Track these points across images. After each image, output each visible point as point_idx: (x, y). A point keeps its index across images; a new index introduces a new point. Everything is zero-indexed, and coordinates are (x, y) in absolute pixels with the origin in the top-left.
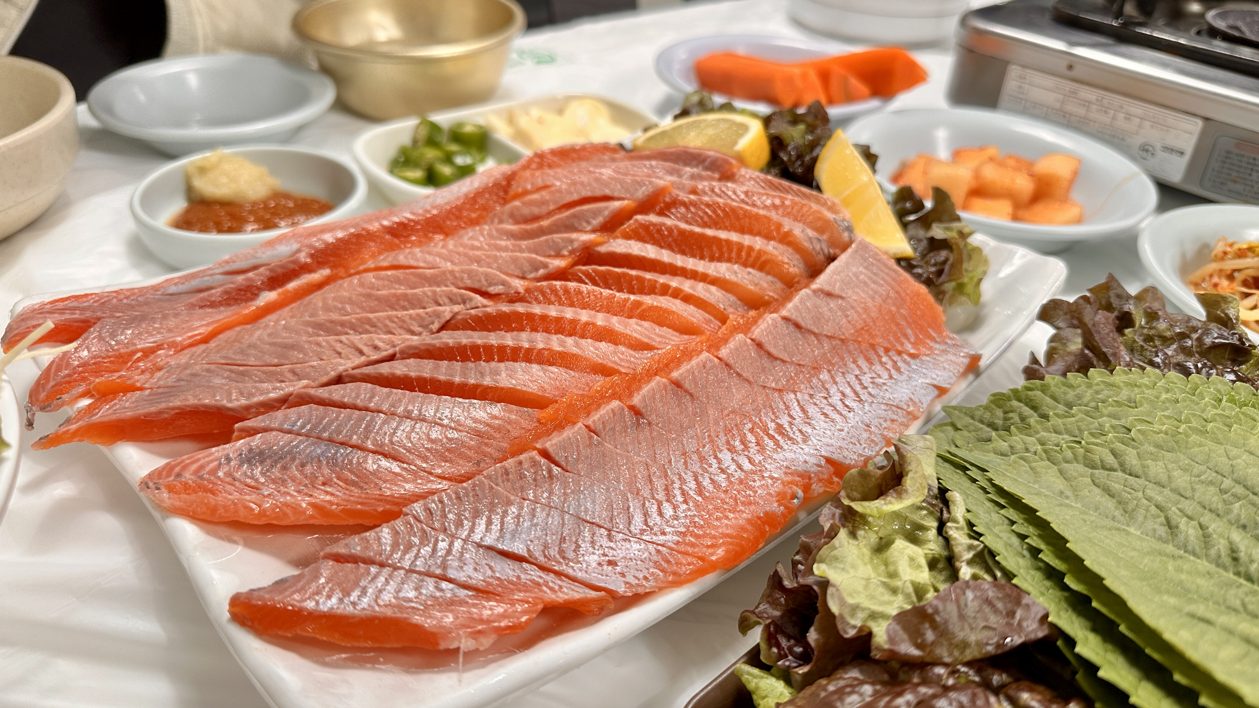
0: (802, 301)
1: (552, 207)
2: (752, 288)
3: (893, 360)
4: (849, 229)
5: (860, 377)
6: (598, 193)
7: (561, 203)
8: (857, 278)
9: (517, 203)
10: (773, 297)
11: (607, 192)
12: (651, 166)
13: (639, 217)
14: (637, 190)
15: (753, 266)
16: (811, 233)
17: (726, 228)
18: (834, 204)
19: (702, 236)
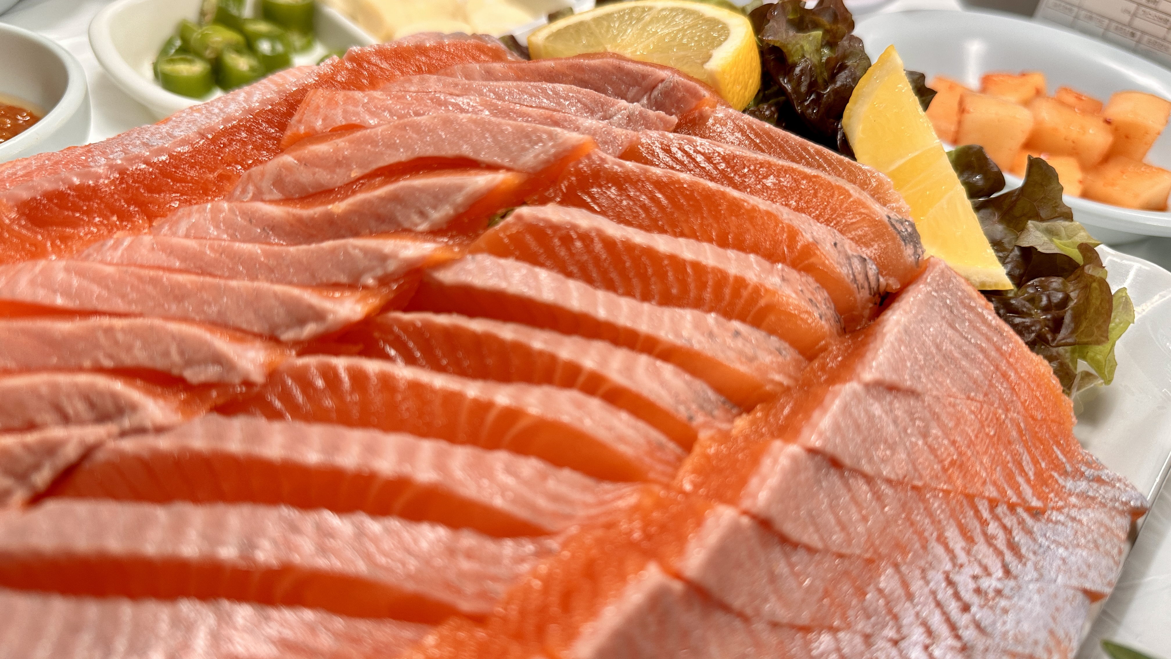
0: (845, 409)
1: (355, 174)
2: (743, 368)
3: (1004, 527)
4: (913, 238)
5: (956, 578)
6: (448, 151)
7: (374, 166)
8: (938, 347)
9: (288, 159)
10: (781, 384)
11: (466, 150)
12: (556, 93)
13: (525, 211)
14: (524, 149)
15: (742, 318)
16: (848, 246)
17: (692, 235)
18: (880, 183)
19: (650, 252)
